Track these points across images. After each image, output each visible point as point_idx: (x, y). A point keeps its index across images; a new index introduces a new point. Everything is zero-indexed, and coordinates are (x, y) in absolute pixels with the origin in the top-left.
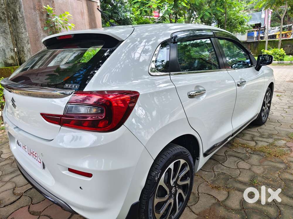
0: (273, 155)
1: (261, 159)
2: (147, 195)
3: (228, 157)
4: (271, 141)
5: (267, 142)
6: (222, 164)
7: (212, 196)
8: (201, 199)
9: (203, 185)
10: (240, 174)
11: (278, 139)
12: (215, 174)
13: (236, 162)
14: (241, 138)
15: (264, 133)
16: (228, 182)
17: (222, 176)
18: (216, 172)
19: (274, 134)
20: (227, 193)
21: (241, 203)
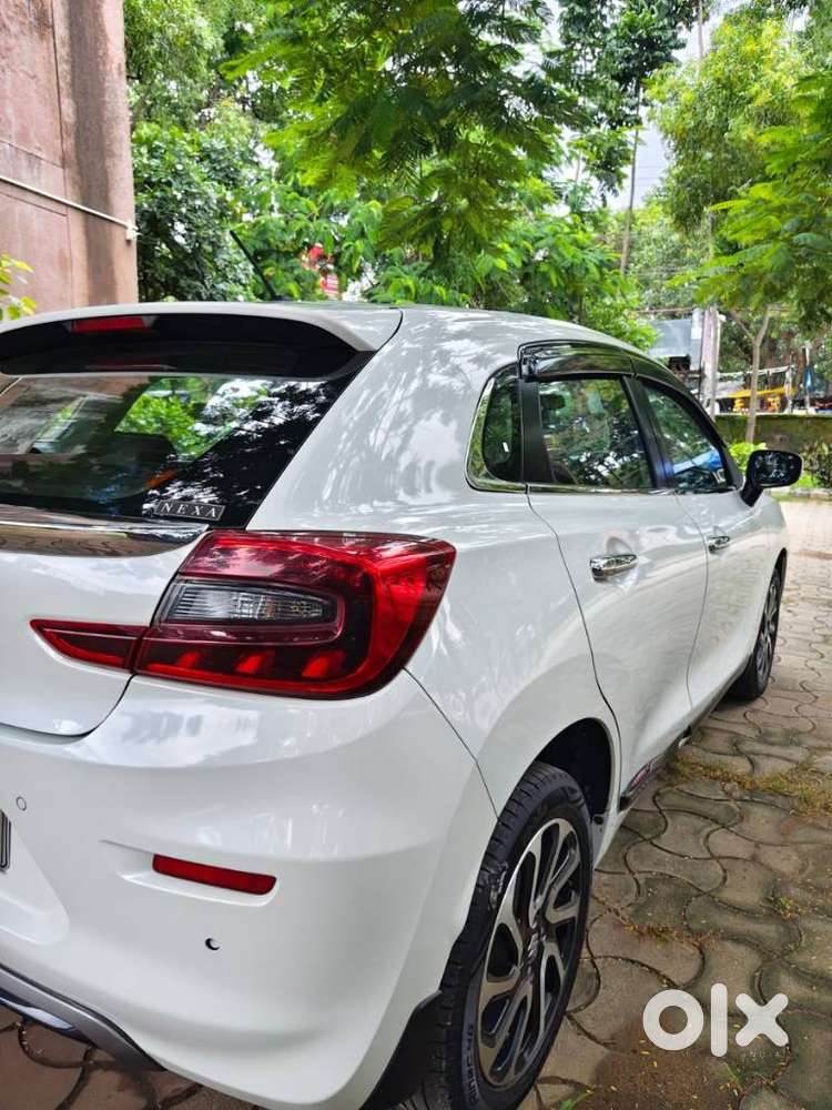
0: (818, 804)
1: (781, 821)
2: (460, 967)
3: (671, 817)
4: (798, 754)
5: (789, 760)
6: (655, 842)
7: (643, 965)
8: (607, 982)
9: (604, 926)
10: (725, 879)
11: (820, 748)
12: (636, 880)
13: (700, 831)
14: (697, 746)
15: (769, 729)
16: (690, 910)
17: (665, 889)
18: (639, 873)
19: (801, 729)
20: (697, 952)
21: (756, 988)
